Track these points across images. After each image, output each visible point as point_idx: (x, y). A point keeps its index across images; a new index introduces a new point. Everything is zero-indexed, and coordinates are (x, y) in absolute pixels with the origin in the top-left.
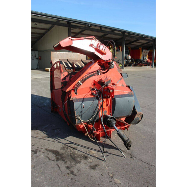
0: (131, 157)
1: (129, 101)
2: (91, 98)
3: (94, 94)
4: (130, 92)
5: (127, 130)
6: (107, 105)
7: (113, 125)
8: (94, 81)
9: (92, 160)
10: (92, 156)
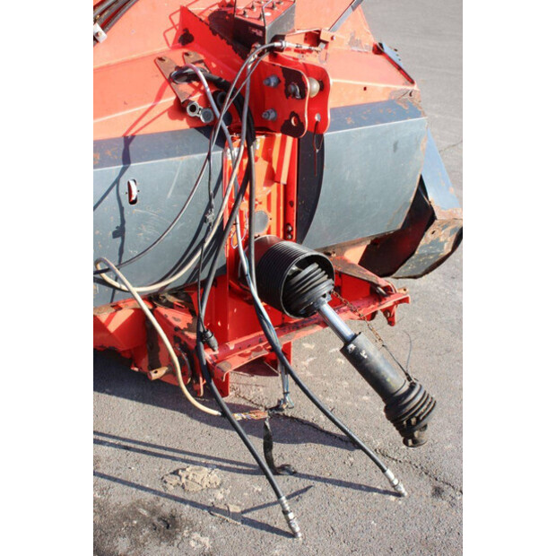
0: (438, 492)
1: (395, 147)
2: (174, 134)
3: (193, 109)
4: (400, 86)
5: (391, 322)
6: (272, 177)
7: (318, 302)
8: (185, 11)
9: (213, 536)
10: (203, 507)
